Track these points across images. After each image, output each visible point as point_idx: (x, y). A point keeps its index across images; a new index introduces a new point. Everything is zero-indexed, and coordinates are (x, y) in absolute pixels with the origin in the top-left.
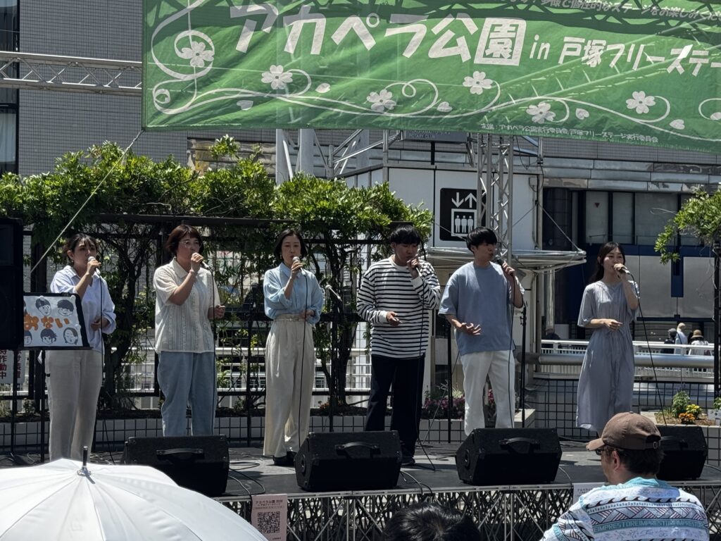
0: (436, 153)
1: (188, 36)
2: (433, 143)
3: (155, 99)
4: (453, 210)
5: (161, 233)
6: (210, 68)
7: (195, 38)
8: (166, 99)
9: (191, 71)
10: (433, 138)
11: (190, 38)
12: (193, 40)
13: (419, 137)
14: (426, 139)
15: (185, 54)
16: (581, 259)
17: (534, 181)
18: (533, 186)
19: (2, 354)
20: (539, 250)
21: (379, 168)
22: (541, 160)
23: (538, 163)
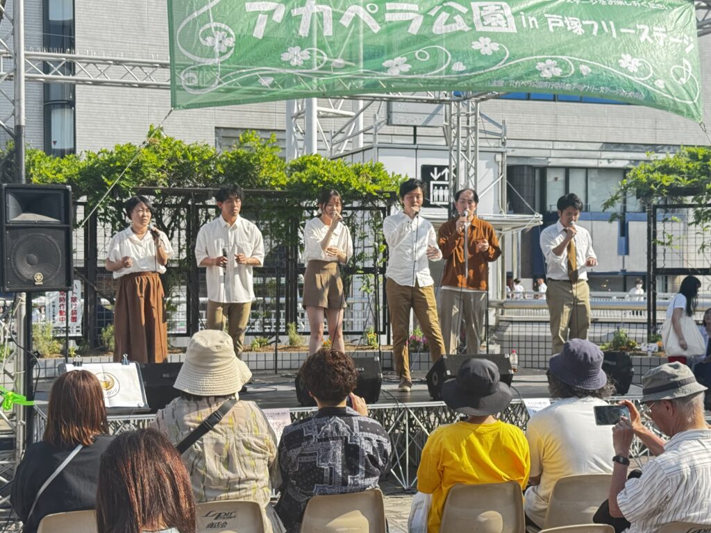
0: (417, 138)
1: (211, 28)
2: (415, 127)
3: (183, 83)
4: (432, 183)
6: (231, 53)
8: (193, 81)
9: (215, 56)
10: (415, 123)
12: (215, 30)
13: (403, 122)
14: (410, 123)
15: (209, 42)
16: (538, 222)
17: (499, 157)
18: (498, 162)
19: (62, 303)
20: (504, 214)
21: (370, 148)
22: (505, 140)
23: (503, 143)
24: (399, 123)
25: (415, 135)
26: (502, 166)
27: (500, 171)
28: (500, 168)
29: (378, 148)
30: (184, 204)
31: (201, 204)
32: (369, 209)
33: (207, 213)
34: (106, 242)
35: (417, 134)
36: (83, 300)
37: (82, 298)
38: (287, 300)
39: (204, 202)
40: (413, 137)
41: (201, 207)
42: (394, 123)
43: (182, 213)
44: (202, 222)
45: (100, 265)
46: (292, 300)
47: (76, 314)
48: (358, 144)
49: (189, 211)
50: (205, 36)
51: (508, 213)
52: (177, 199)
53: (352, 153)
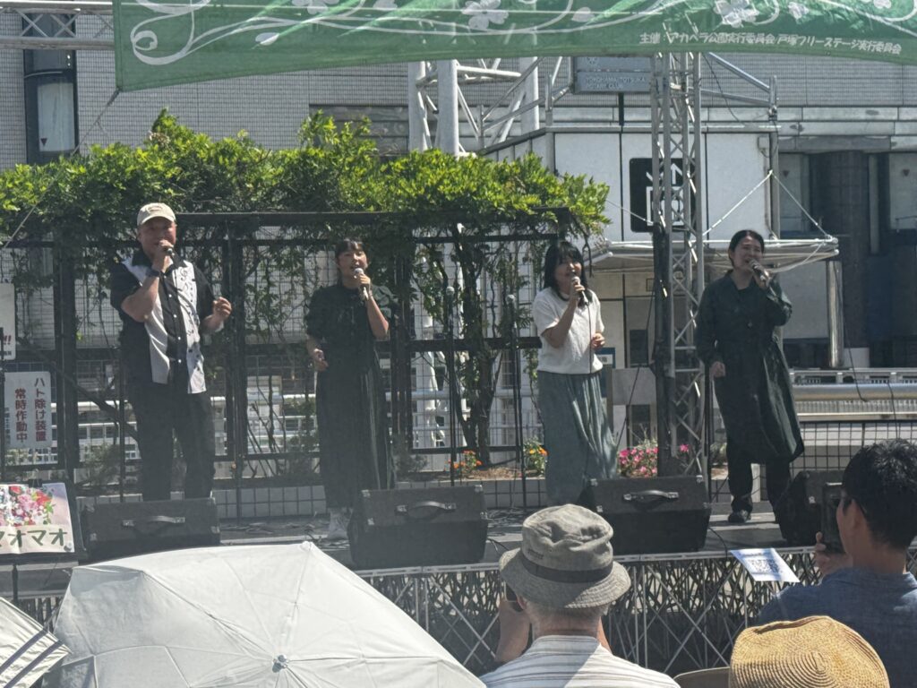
0: (625, 109)
2: (621, 95)
3: (134, 46)
4: (649, 189)
5: (227, 237)
8: (151, 44)
10: (621, 87)
13: (600, 87)
14: (612, 89)
16: (832, 251)
17: (765, 142)
18: (764, 149)
19: (20, 409)
20: (776, 239)
21: (541, 133)
22: (774, 111)
23: (770, 116)
24: (591, 89)
25: (621, 106)
26: (771, 157)
27: (768, 166)
28: (768, 160)
29: (554, 133)
30: (217, 241)
31: (245, 238)
32: (527, 238)
33: (257, 252)
34: (91, 306)
35: (626, 103)
36: (54, 405)
37: (53, 402)
38: (394, 395)
39: (250, 236)
40: (617, 110)
41: (245, 243)
42: (583, 89)
43: (215, 255)
44: (248, 269)
45: (80, 344)
46: (402, 393)
47: (44, 428)
48: (534, 126)
49: (225, 250)
51: (782, 238)
52: (206, 232)
53: (513, 142)
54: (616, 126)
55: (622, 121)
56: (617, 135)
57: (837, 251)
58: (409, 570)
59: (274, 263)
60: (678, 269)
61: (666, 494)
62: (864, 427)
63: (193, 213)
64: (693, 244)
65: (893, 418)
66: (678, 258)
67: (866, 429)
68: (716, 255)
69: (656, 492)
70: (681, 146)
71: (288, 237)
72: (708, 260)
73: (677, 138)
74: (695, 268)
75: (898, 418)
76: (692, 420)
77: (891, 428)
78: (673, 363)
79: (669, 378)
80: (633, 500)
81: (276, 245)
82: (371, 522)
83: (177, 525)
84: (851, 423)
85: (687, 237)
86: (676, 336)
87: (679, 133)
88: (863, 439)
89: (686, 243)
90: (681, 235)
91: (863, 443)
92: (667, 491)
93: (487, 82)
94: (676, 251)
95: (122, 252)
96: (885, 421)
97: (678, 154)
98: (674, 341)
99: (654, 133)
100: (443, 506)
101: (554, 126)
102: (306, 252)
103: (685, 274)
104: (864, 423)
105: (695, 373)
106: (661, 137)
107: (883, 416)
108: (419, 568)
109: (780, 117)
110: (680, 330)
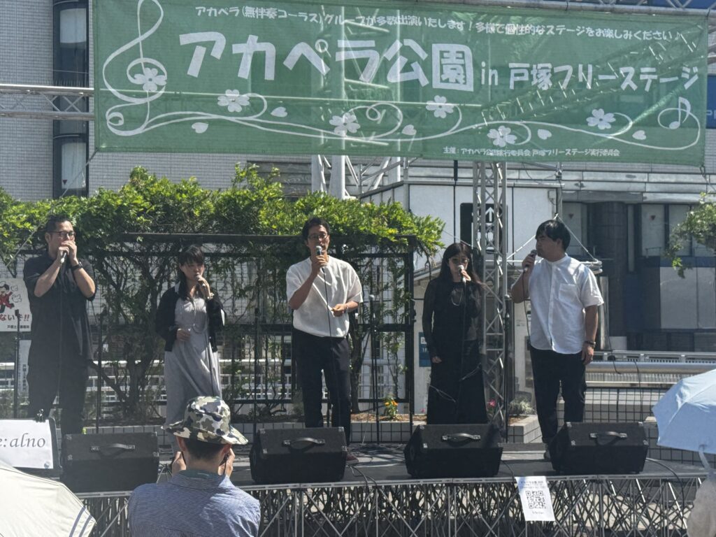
0: (459, 170)
1: (140, 64)
2: (456, 161)
3: (108, 122)
6: (162, 92)
7: (147, 65)
8: (120, 121)
9: (144, 96)
11: (143, 65)
12: (145, 67)
15: (138, 79)
16: (597, 270)
17: (553, 194)
18: (553, 199)
21: (400, 185)
22: (560, 174)
23: (557, 177)
25: (456, 167)
26: (557, 205)
27: (555, 211)
28: (555, 206)
29: (409, 185)
30: (174, 252)
32: (387, 256)
35: (459, 165)
40: (452, 170)
43: (172, 262)
48: (397, 179)
50: (133, 73)
52: (166, 247)
53: (382, 190)
54: (453, 181)
55: (456, 177)
56: (452, 187)
57: (601, 270)
58: (291, 485)
59: (212, 269)
60: (490, 279)
61: (472, 437)
62: (618, 392)
63: (158, 233)
64: (501, 263)
65: (638, 386)
66: (490, 272)
67: (620, 393)
68: (516, 271)
69: (465, 435)
70: (493, 196)
71: (223, 251)
72: (510, 274)
73: (491, 190)
74: (501, 279)
75: (642, 386)
76: (497, 384)
77: (637, 393)
78: (485, 344)
79: (482, 355)
80: (448, 440)
81: (215, 256)
82: (265, 452)
83: (129, 450)
84: (610, 389)
85: (496, 258)
86: (487, 325)
87: (492, 186)
88: (618, 400)
89: (496, 263)
90: (492, 256)
91: (617, 402)
92: (473, 434)
93: (365, 148)
94: (488, 267)
95: (109, 259)
96: (633, 388)
97: (491, 201)
98: (485, 330)
99: (475, 186)
100: (316, 441)
101: (410, 180)
102: (235, 262)
103: (494, 282)
104: (618, 389)
105: (500, 352)
106: (479, 189)
107: (632, 384)
108: (298, 484)
109: (564, 177)
110: (490, 322)
